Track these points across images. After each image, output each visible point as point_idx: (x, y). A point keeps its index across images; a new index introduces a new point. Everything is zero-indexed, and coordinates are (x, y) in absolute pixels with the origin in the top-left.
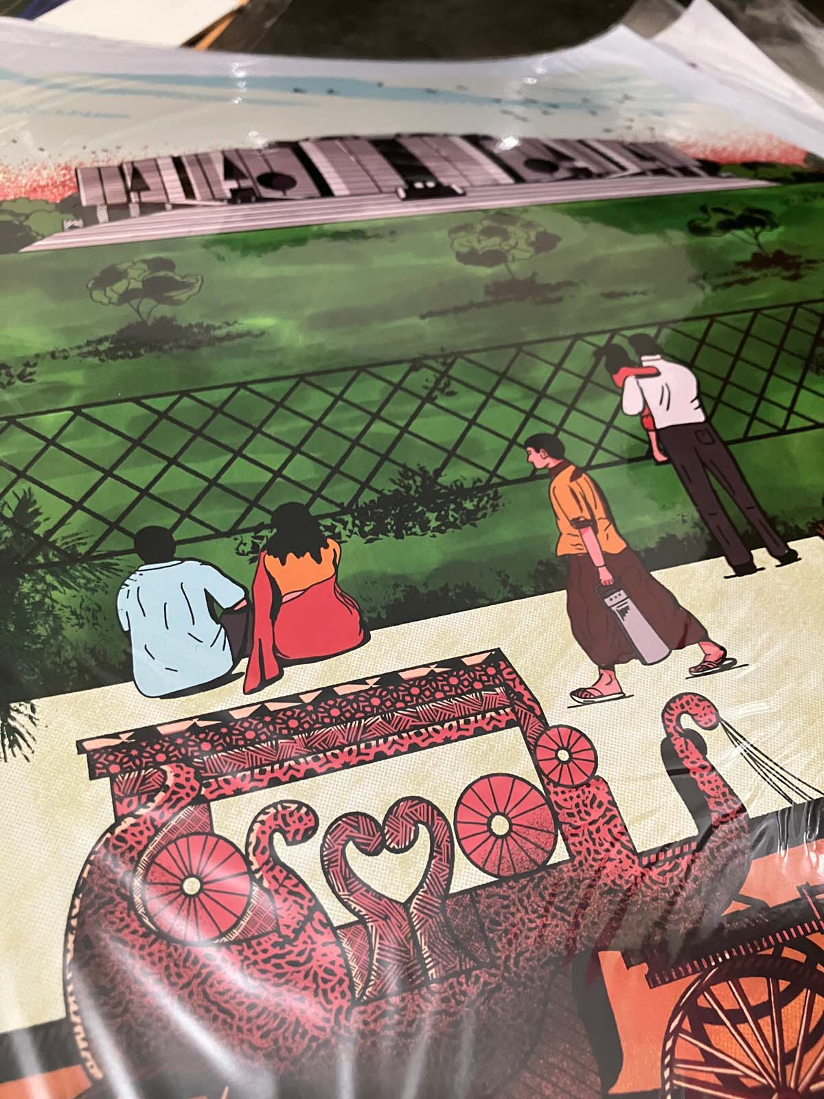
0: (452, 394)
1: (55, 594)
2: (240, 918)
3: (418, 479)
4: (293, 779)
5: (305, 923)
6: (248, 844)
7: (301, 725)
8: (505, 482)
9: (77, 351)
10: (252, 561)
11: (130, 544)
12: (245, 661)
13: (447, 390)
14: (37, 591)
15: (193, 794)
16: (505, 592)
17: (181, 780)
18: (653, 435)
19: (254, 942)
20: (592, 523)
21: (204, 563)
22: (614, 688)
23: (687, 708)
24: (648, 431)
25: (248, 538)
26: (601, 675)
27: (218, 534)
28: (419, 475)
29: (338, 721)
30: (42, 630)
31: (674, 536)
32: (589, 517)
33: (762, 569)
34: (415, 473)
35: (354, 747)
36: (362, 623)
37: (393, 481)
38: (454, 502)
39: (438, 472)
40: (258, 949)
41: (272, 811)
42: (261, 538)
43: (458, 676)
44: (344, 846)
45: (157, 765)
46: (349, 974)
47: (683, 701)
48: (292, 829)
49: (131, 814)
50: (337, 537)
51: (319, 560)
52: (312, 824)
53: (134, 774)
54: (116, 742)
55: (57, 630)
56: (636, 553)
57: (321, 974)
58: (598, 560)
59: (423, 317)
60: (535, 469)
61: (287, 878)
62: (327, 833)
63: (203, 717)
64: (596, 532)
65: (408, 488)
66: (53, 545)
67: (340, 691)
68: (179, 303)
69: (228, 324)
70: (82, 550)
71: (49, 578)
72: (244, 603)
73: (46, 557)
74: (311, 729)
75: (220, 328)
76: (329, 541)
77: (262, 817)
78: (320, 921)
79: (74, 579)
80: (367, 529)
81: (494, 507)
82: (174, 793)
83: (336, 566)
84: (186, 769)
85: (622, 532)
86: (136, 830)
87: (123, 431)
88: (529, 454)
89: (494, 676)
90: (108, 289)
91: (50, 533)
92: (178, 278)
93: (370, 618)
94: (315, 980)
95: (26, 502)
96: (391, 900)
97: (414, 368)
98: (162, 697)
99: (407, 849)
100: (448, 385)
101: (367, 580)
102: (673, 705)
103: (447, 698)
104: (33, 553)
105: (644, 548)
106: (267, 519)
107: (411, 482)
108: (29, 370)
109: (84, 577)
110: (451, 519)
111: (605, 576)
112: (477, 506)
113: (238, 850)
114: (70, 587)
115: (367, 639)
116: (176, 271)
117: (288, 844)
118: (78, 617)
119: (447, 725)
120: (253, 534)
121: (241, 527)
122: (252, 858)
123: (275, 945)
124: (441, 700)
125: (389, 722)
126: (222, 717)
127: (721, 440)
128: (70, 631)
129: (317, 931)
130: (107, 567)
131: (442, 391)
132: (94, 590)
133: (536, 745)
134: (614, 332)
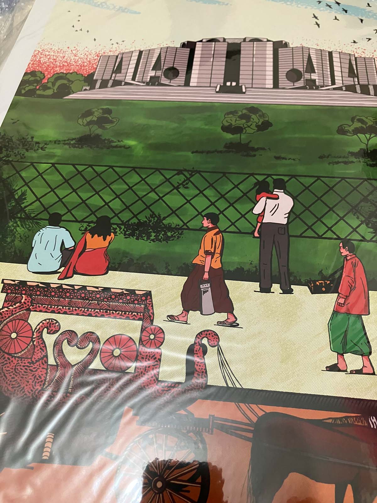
0: (187, 188)
1: (18, 228)
2: (23, 351)
3: (156, 219)
4: (59, 313)
5: (40, 360)
6: (36, 329)
7: (70, 296)
8: (188, 229)
9: (64, 142)
10: (83, 234)
11: (47, 217)
12: (63, 268)
13: (186, 186)
14: (13, 226)
15: (27, 307)
16: (165, 271)
17: (26, 301)
18: (259, 224)
19: (23, 359)
20: (212, 254)
21: (67, 230)
22: (185, 319)
23: (208, 336)
24: (258, 222)
25: (85, 225)
26: (182, 313)
27: (77, 221)
28: (157, 217)
29: (83, 299)
30: (9, 240)
31: (243, 269)
32: (213, 251)
33: (274, 292)
34: (156, 216)
35: (83, 309)
36: (108, 266)
37: (146, 217)
38: (165, 231)
39: (164, 218)
40: (23, 362)
41: (48, 321)
42: (89, 226)
43: (131, 296)
44: (64, 340)
45: (22, 294)
46: (45, 380)
47: (208, 333)
48: (51, 329)
49: (7, 307)
50: (115, 233)
51: (105, 239)
52: (58, 329)
53: (14, 295)
54: (13, 283)
55: (13, 241)
56: (224, 271)
57: (37, 377)
58: (207, 269)
59: (193, 153)
60: (203, 226)
61: (42, 343)
62: (61, 334)
63: (42, 283)
64: (212, 258)
65: (150, 221)
66: (25, 212)
67: (88, 288)
68: (106, 129)
69: (119, 141)
70: (33, 215)
71: (19, 223)
72: (73, 248)
73: (21, 215)
74: (73, 298)
75: (115, 142)
76: (112, 234)
77: (44, 322)
78: (45, 360)
79: (26, 225)
80: (127, 233)
81: (178, 237)
82: (22, 305)
83: (110, 243)
84: (29, 298)
85: (223, 261)
86: (6, 313)
87: (64, 176)
88: (204, 219)
89: (143, 301)
90: (85, 119)
91: (26, 207)
92: (110, 118)
93: (112, 266)
94: (35, 378)
95: (24, 194)
96: (69, 363)
97: (178, 174)
98: (33, 272)
99: (82, 348)
100: (187, 184)
101: (117, 252)
102: (203, 333)
103: (123, 303)
104: (18, 213)
105: (228, 269)
106: (95, 219)
107: (153, 219)
108: (45, 146)
109: (29, 225)
110: (160, 238)
111: (206, 276)
112: (172, 235)
113: (32, 329)
114: (23, 227)
115: (106, 273)
116: (111, 115)
117: (48, 333)
118: (21, 238)
119: (117, 312)
120: (87, 224)
121: (85, 220)
122: (35, 333)
123: (28, 363)
124: (120, 303)
125: (99, 305)
126: (48, 284)
127: (288, 234)
128: (17, 242)
129: (43, 364)
130: (37, 223)
131: (184, 186)
132: (30, 230)
133: (144, 330)
134: (269, 175)
